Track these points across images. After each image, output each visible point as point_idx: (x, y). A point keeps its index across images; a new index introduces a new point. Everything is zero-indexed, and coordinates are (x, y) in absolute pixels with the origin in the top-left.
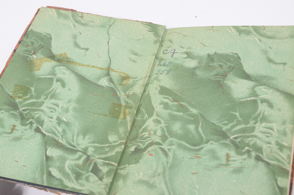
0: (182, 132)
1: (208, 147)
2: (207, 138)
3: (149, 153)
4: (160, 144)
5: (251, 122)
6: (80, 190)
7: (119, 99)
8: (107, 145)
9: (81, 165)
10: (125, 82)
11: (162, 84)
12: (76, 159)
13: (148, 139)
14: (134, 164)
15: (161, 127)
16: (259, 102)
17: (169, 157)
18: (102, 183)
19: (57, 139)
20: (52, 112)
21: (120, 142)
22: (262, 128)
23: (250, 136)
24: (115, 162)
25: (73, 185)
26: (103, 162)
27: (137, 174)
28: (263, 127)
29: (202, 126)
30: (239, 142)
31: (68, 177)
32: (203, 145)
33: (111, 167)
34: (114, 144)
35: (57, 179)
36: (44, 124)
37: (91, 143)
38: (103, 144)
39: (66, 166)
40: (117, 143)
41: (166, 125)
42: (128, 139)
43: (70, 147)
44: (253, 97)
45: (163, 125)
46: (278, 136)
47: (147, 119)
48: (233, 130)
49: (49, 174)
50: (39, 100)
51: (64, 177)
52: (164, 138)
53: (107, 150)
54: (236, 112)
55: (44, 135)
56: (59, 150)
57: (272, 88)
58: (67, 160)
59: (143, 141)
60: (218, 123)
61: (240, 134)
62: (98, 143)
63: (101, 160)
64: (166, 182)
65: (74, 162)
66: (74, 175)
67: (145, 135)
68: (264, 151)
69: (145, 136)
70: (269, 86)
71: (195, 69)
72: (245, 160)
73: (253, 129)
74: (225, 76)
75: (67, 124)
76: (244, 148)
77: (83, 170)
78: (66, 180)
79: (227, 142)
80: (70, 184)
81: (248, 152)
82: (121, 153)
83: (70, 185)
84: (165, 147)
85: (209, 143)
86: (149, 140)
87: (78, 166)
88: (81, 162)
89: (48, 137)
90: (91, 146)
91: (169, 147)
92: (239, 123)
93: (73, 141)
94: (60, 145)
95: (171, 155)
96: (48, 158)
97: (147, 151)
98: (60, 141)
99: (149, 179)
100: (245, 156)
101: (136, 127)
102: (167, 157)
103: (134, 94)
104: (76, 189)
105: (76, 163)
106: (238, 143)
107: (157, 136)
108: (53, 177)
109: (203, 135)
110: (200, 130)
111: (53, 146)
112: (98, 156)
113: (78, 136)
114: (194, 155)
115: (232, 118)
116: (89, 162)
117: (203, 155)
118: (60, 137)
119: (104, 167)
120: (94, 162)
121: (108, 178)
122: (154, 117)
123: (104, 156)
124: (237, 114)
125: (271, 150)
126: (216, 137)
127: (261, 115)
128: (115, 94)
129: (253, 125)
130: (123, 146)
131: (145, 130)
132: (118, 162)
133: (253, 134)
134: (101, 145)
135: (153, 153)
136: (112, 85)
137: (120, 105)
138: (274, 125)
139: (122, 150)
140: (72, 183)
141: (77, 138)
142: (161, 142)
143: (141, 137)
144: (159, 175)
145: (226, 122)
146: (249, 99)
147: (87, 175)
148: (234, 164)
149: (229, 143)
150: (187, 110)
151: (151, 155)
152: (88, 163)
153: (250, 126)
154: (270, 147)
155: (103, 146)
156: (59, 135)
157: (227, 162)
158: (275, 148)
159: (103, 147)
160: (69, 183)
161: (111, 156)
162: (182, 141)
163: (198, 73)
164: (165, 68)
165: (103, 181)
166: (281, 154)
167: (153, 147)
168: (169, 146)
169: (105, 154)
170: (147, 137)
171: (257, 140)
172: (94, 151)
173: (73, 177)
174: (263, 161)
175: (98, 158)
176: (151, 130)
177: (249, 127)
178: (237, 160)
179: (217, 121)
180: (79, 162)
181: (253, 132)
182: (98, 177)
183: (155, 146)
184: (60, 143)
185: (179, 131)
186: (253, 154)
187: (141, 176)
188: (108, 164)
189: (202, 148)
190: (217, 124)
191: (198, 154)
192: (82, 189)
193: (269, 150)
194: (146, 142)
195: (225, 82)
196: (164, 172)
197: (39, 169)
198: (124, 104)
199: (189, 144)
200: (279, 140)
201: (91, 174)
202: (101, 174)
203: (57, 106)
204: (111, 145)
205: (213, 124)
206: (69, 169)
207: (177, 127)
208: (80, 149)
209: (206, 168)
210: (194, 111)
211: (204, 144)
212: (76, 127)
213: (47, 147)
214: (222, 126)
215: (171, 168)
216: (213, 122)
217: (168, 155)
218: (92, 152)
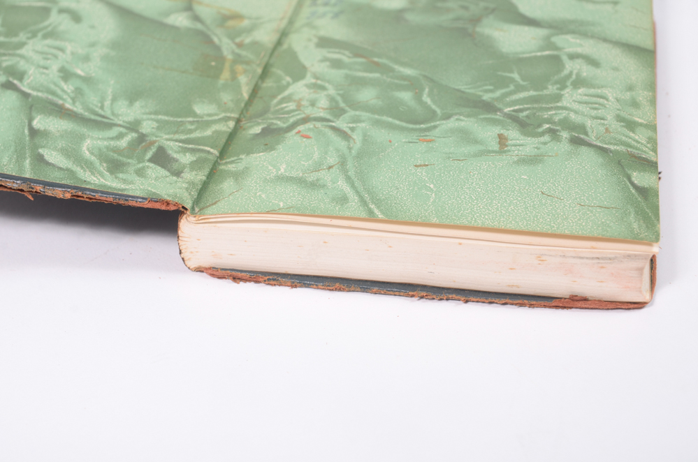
0: (380, 103)
1: (448, 125)
2: (445, 111)
3: (301, 133)
4: (328, 120)
5: (550, 87)
6: (123, 190)
7: (218, 48)
8: (190, 119)
9: (124, 149)
10: (230, 23)
11: (322, 33)
12: (108, 138)
13: (297, 113)
14: (262, 152)
15: (328, 96)
16: (565, 58)
17: (354, 140)
18: (180, 179)
19: (60, 102)
20: (48, 59)
21: (223, 115)
22: (578, 97)
23: (552, 108)
24: (212, 148)
25: (102, 180)
26: (179, 146)
27: (270, 168)
28: (581, 95)
29: (430, 95)
30: (527, 117)
31: (87, 167)
32: (438, 123)
33: (203, 155)
34: (206, 118)
35: (61, 169)
36: (26, 77)
37: (150, 113)
38: (180, 117)
39: (84, 148)
40: (216, 118)
41: (341, 92)
42: (242, 116)
43: (93, 117)
44: (549, 50)
45: (332, 91)
46: (619, 107)
47: (288, 84)
48: (508, 99)
49: (40, 159)
50: (15, 40)
51: (77, 166)
52: (337, 111)
53: (193, 127)
54: (511, 71)
55: (25, 95)
56: (65, 121)
57: (592, 37)
58: (85, 139)
59: (283, 116)
60: (469, 89)
61: (527, 104)
62: (166, 114)
63: (177, 143)
64: (348, 179)
65: (106, 143)
66: (105, 165)
67: (286, 107)
68: (589, 130)
69: (287, 109)
70: (585, 35)
71: (402, 11)
72: (545, 143)
73: (558, 98)
74: (476, 20)
75: (87, 80)
76: (540, 126)
77: (128, 157)
78: (85, 171)
79: (498, 116)
80: (95, 179)
81: (552, 132)
82: (228, 134)
83: (95, 181)
84: (341, 124)
85: (452, 119)
86: (299, 114)
87: (116, 150)
88: (123, 143)
89: (38, 98)
90: (148, 119)
91: (351, 125)
92: (519, 88)
93: (102, 108)
94: (69, 112)
95: (357, 137)
96: (34, 132)
97: (296, 130)
98: (68, 106)
99: (303, 174)
100: (546, 138)
101: (261, 98)
102: (348, 141)
103: (255, 44)
104: (110, 188)
105: (110, 144)
106: (525, 119)
107: (319, 108)
108: (48, 164)
109: (434, 107)
110: (426, 99)
111: (50, 114)
112: (167, 136)
113: (114, 100)
114: (415, 137)
115: (504, 82)
116: (144, 144)
117: (438, 137)
118: (69, 100)
119: (185, 155)
120: (156, 144)
121: (194, 173)
122: (309, 79)
123: (183, 137)
124: (516, 76)
125: (607, 130)
126: (468, 110)
127: (574, 77)
128: (208, 40)
129: (558, 92)
130: (231, 124)
131: (288, 99)
132: (220, 149)
133: (559, 104)
134: (175, 119)
135: (310, 134)
136: (199, 26)
137: (221, 59)
138: (607, 92)
139: (230, 130)
140: (99, 177)
141: (112, 104)
142: (328, 117)
143: (277, 112)
144: (330, 167)
145: (491, 87)
146: (539, 54)
147: (141, 165)
148: (519, 150)
149: (501, 118)
150: (392, 70)
151: (308, 137)
152: (140, 146)
153: (548, 93)
154: (603, 124)
155: (179, 120)
156: (65, 97)
157: (500, 148)
158: (615, 126)
159: (181, 121)
160: (92, 177)
161: (203, 138)
162: (383, 115)
163: (411, 17)
164: (327, 9)
165: (182, 178)
166: (632, 134)
167: (310, 125)
168: (350, 123)
169: (186, 134)
170: (293, 111)
171: (569, 114)
172: (158, 127)
173: (102, 168)
174: (590, 145)
175: (167, 140)
176: (301, 100)
177: (546, 95)
178: (526, 145)
179: (466, 87)
180: (118, 143)
181: (558, 102)
182: (169, 171)
183: (314, 123)
184: (68, 110)
185: (374, 102)
186: (565, 135)
187: (282, 170)
188: (193, 151)
189: (435, 127)
190: (467, 91)
191: (427, 136)
192: (127, 187)
193: (602, 129)
194: (290, 117)
195: (478, 29)
196: (343, 163)
197: (13, 149)
198: (230, 57)
199: (400, 120)
200: (623, 114)
201: (151, 165)
202: (175, 166)
203: (62, 50)
204: (200, 119)
205: (459, 90)
206: (92, 153)
207: (367, 95)
208: (121, 123)
209: (449, 158)
210: (408, 71)
211: (439, 120)
212: (110, 86)
213: (34, 114)
214: (481, 93)
215: (359, 156)
216: (457, 87)
217: (350, 137)
218: (153, 128)
